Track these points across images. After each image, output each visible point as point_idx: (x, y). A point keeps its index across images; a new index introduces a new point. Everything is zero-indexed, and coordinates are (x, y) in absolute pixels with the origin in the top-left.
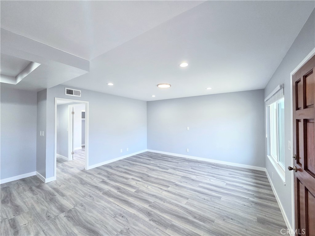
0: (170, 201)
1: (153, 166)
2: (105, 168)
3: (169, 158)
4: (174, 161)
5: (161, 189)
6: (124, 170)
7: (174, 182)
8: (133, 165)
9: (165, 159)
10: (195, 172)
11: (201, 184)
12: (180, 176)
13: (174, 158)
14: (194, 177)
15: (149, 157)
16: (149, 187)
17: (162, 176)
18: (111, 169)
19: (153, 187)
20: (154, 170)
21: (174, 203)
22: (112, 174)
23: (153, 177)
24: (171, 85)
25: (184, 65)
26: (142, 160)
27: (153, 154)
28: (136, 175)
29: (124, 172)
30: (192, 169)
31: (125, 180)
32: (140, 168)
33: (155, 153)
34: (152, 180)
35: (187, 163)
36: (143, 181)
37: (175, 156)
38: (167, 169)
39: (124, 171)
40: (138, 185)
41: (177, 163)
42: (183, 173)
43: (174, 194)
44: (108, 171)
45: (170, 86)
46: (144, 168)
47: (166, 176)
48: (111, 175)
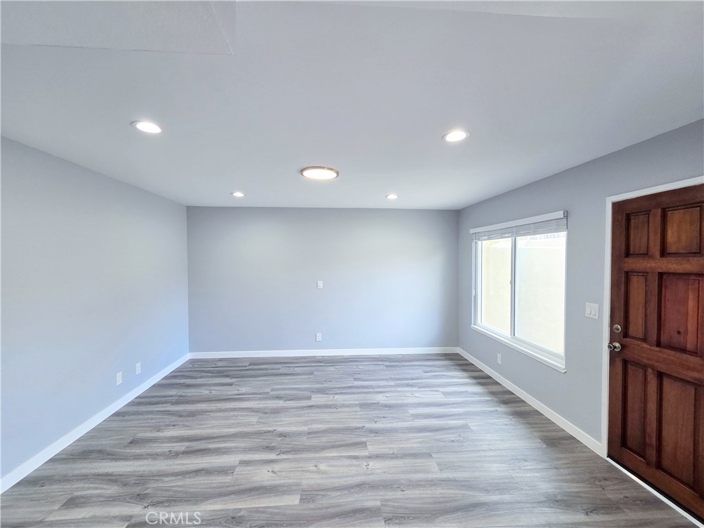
0: (410, 481)
1: (260, 399)
2: (75, 466)
3: (279, 366)
4: (298, 370)
5: (356, 458)
6: (181, 447)
7: (360, 425)
8: (192, 414)
9: (269, 371)
10: (371, 387)
11: (412, 411)
12: (356, 405)
13: (291, 363)
14: (381, 398)
15: (215, 377)
16: (323, 467)
17: (321, 422)
18: (116, 460)
19: (334, 463)
20: (276, 411)
21: (421, 481)
22: (143, 479)
23: (300, 434)
24: (338, 173)
25: (456, 136)
26: (207, 392)
27: (220, 364)
28: (242, 444)
29: (184, 453)
30: (356, 379)
31: (227, 479)
32: (227, 418)
33: (221, 360)
34: (305, 441)
35: (332, 369)
36: (284, 456)
37: (287, 358)
38: (309, 398)
39: (183, 449)
40: (284, 474)
41: (308, 374)
42: (356, 396)
43: (394, 457)
44: (107, 475)
45: (335, 175)
46: (242, 416)
47: (326, 416)
48: (144, 484)
